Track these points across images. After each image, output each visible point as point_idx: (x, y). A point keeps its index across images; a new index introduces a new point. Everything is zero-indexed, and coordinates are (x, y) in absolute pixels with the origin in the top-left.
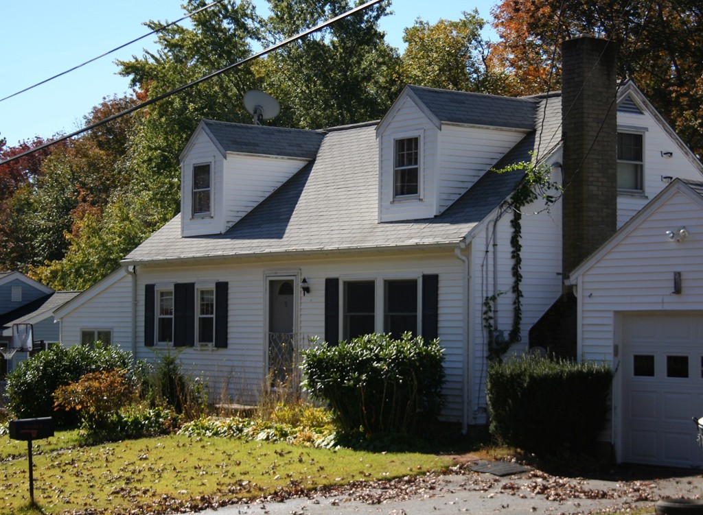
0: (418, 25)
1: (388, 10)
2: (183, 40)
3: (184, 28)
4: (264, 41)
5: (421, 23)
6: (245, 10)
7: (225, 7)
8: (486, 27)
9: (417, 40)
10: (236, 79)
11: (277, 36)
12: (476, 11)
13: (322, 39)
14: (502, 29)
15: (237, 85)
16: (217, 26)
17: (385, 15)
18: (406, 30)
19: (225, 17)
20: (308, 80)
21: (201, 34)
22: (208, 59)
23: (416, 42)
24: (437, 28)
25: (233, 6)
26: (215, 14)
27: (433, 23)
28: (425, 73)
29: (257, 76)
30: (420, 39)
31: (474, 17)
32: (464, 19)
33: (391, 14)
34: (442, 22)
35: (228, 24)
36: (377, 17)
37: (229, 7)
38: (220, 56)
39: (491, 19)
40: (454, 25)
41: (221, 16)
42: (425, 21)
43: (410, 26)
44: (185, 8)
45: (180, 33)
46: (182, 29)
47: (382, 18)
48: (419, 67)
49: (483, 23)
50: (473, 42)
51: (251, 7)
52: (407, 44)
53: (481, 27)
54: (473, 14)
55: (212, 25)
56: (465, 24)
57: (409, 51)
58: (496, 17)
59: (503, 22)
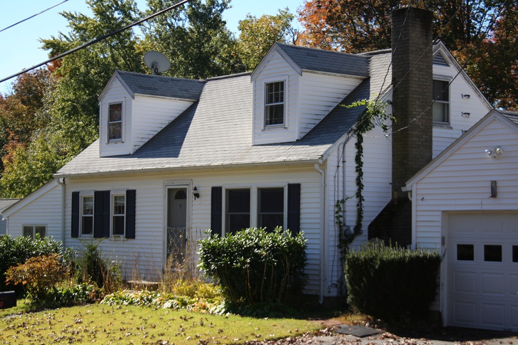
0: (248, 18)
1: (229, 5)
2: (87, 25)
3: (87, 17)
4: (143, 27)
5: (250, 17)
6: (130, 5)
7: (117, 4)
9: (248, 28)
10: (124, 53)
11: (152, 24)
12: (288, 9)
13: (183, 25)
14: (304, 22)
15: (124, 58)
16: (110, 16)
17: (227, 8)
18: (240, 22)
19: (116, 9)
20: (174, 54)
21: (100, 21)
23: (247, 30)
24: (261, 20)
26: (109, 7)
27: (259, 17)
28: (253, 51)
29: (137, 51)
30: (250, 27)
31: (286, 13)
32: (279, 14)
33: (231, 7)
34: (264, 16)
35: (119, 14)
36: (222, 10)
37: (119, 3)
39: (297, 15)
40: (273, 18)
41: (113, 8)
42: (253, 16)
43: (243, 19)
44: (88, 3)
45: (85, 20)
46: (86, 18)
47: (225, 11)
48: (249, 47)
49: (293, 17)
50: (286, 30)
51: (134, 3)
52: (241, 31)
53: (291, 19)
54: (286, 11)
55: (107, 15)
56: (280, 18)
57: (242, 36)
58: (301, 14)
59: (305, 18)
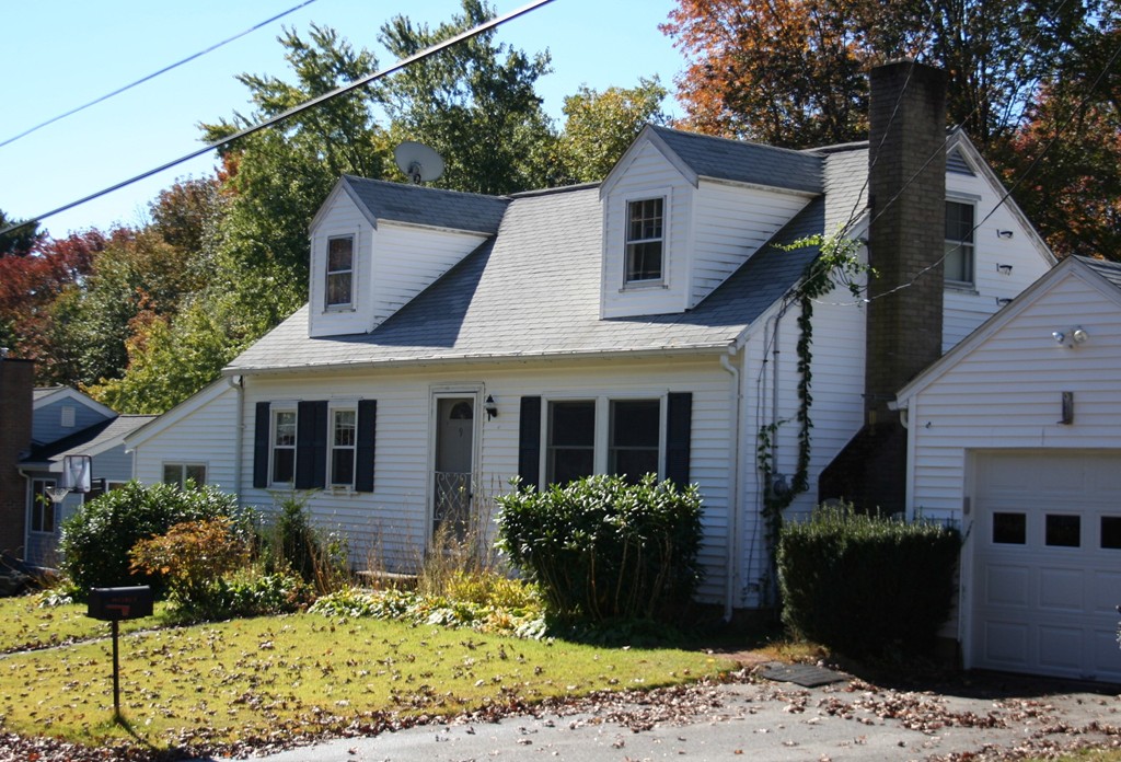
0: (582, 93)
1: (547, 67)
2: (286, 99)
3: (287, 85)
4: (388, 105)
5: (586, 90)
6: (365, 64)
7: (341, 60)
8: (668, 97)
9: (581, 111)
10: (351, 152)
11: (405, 99)
12: (657, 78)
13: (463, 102)
14: (687, 102)
15: (353, 161)
16: (329, 84)
17: (543, 73)
18: (567, 99)
19: (340, 71)
20: (445, 155)
21: (309, 93)
22: (317, 124)
23: (579, 113)
24: (606, 97)
25: (350, 58)
26: (328, 68)
27: (601, 91)
28: (590, 153)
29: (377, 150)
30: (585, 109)
31: (654, 84)
32: (640, 86)
33: (551, 71)
34: (612, 90)
35: (344, 80)
36: (534, 77)
37: (346, 59)
38: (333, 122)
39: (674, 88)
40: (629, 94)
41: (335, 70)
42: (591, 89)
43: (572, 94)
44: (289, 59)
45: (282, 91)
46: (284, 86)
47: (540, 77)
48: (583, 146)
49: (666, 93)
50: (652, 116)
51: (373, 61)
52: (567, 116)
53: (662, 98)
54: (653, 81)
55: (324, 82)
56: (641, 93)
57: (570, 126)
58: (681, 86)
59: (688, 93)
